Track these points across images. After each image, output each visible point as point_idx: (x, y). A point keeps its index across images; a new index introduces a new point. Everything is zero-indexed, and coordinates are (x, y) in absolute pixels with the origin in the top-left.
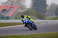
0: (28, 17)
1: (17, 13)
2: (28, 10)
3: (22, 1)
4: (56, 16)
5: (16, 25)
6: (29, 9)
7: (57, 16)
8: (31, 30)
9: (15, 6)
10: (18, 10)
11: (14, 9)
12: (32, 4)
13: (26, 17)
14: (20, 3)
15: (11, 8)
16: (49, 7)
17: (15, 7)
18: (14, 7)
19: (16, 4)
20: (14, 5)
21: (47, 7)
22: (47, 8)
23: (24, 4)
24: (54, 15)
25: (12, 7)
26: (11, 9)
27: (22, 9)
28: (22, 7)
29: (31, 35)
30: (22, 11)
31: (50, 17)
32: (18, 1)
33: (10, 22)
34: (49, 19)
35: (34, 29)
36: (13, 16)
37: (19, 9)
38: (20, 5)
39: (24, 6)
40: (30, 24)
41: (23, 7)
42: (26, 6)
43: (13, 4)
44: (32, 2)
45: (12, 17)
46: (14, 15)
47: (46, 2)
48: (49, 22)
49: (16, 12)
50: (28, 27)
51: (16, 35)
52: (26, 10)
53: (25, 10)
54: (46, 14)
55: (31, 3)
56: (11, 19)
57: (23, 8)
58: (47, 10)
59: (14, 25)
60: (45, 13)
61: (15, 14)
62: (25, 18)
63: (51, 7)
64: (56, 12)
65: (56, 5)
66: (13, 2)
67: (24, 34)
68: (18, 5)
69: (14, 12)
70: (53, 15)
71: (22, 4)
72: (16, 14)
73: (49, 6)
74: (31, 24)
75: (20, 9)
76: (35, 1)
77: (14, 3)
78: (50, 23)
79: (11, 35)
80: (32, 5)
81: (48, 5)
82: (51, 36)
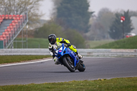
0: (65, 42)
1: (19, 32)
2: (45, 25)
3: (31, 4)
4: (111, 40)
5: (19, 62)
6: (49, 22)
7: (113, 40)
8: (72, 71)
9: (14, 16)
10: (22, 25)
11: (13, 24)
12: (54, 11)
13: (61, 42)
14: (26, 9)
15: (5, 19)
16: (95, 18)
17: (14, 18)
18: (12, 19)
19: (17, 11)
20: (11, 14)
21: (91, 19)
22: (92, 21)
23: (37, 12)
24: (107, 38)
25: (9, 19)
26: (6, 22)
27: (30, 22)
28: (32, 19)
29: (53, 86)
30: (31, 29)
31: (98, 41)
32: (22, 3)
33: (4, 54)
34: (94, 46)
35: (77, 70)
36: (10, 40)
37: (24, 22)
38: (26, 14)
39: (36, 15)
40: (69, 58)
41: (35, 17)
42: (40, 16)
43: (10, 11)
44: (54, 7)
45: (8, 43)
46: (12, 37)
47: (88, 6)
48: (96, 54)
49: (17, 31)
50: (65, 65)
51: (17, 86)
52: (42, 26)
53: (39, 25)
54: (88, 34)
55: (54, 9)
56: (5, 46)
57: (34, 20)
58: (90, 26)
59: (13, 62)
60: (87, 31)
61: (15, 34)
62: (57, 43)
63: (99, 17)
64: (111, 29)
65: (112, 13)
66: (10, 5)
67: (37, 83)
68: (23, 14)
69: (12, 30)
70: (104, 37)
71: (32, 11)
72: (16, 36)
73: (95, 16)
74: (72, 58)
75: (28, 24)
76: (61, 4)
77: (13, 8)
78: (98, 56)
79: (5, 85)
80: (54, 13)
81: (92, 13)
82: (100, 88)
